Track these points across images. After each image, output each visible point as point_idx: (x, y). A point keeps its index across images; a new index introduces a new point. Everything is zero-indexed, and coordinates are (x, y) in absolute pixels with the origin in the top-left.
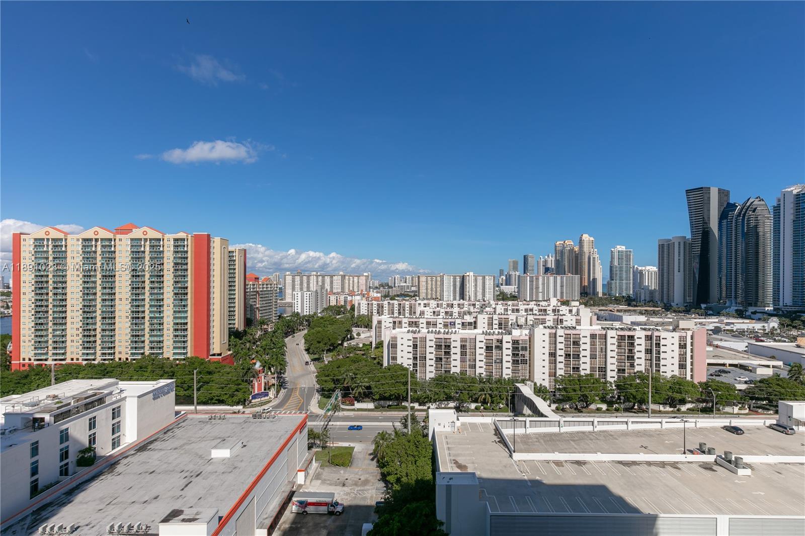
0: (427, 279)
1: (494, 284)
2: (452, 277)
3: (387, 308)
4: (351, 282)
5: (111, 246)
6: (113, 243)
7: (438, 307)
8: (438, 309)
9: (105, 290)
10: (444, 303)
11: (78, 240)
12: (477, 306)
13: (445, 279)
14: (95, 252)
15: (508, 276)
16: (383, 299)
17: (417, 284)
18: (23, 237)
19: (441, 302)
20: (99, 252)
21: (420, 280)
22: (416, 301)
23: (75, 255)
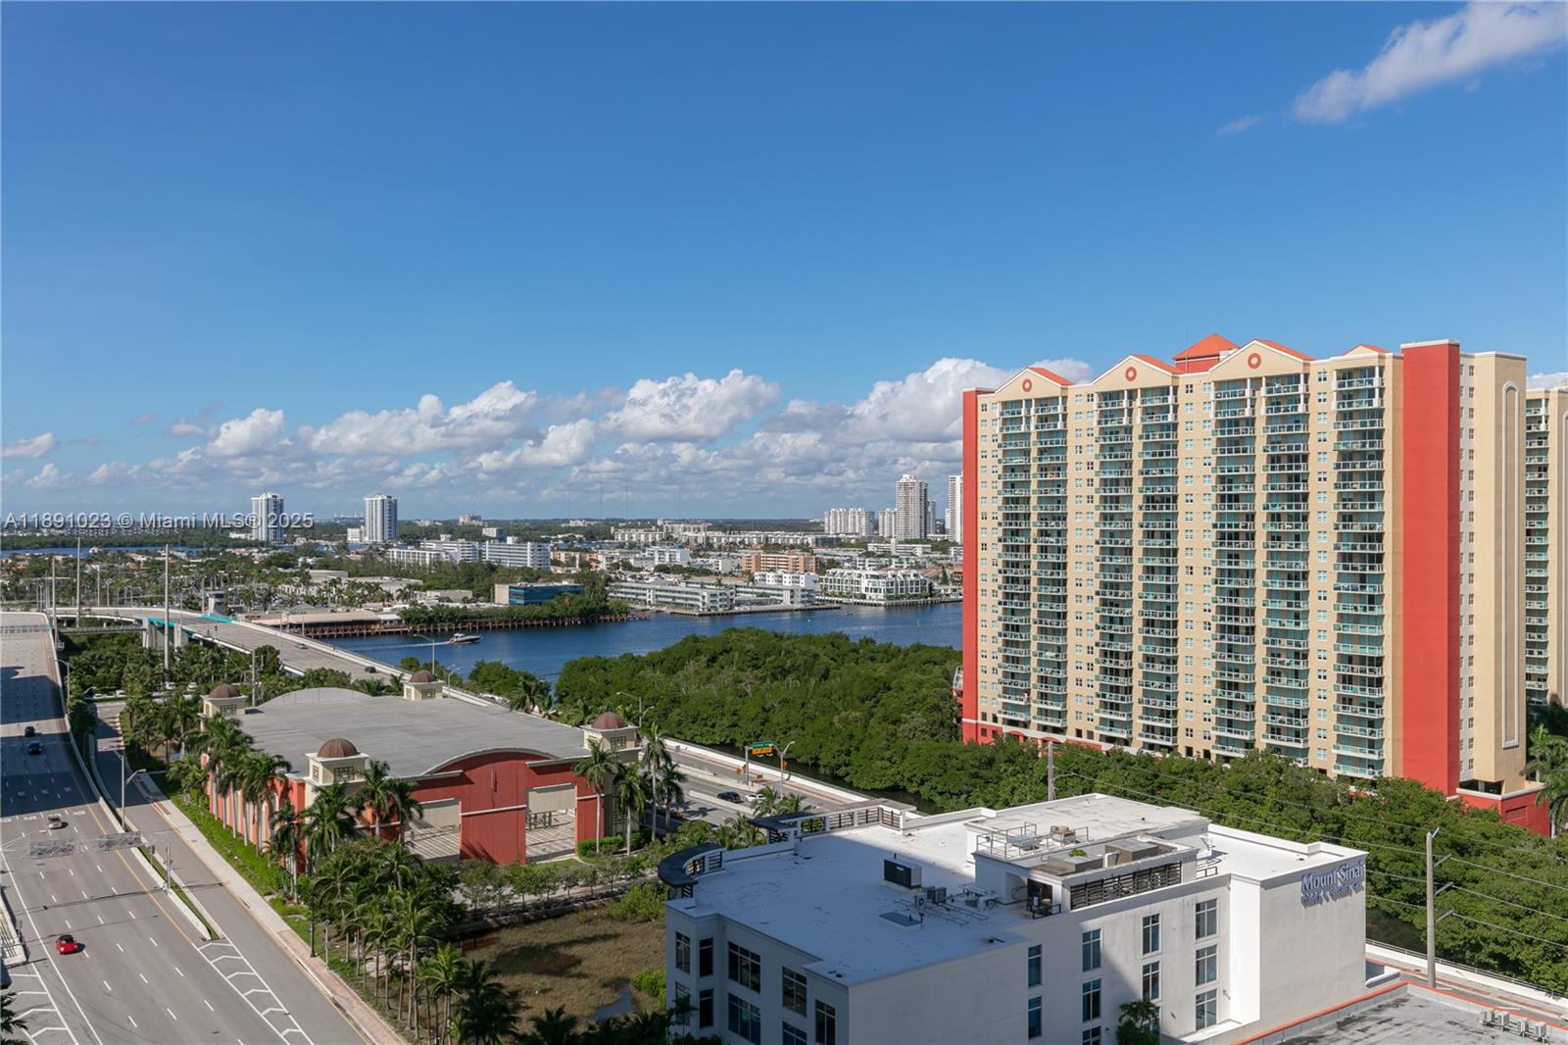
5: (1167, 409)
6: (1171, 399)
9: (1151, 541)
11: (1090, 397)
14: (1129, 430)
18: (982, 399)
20: (1137, 431)
23: (1084, 441)
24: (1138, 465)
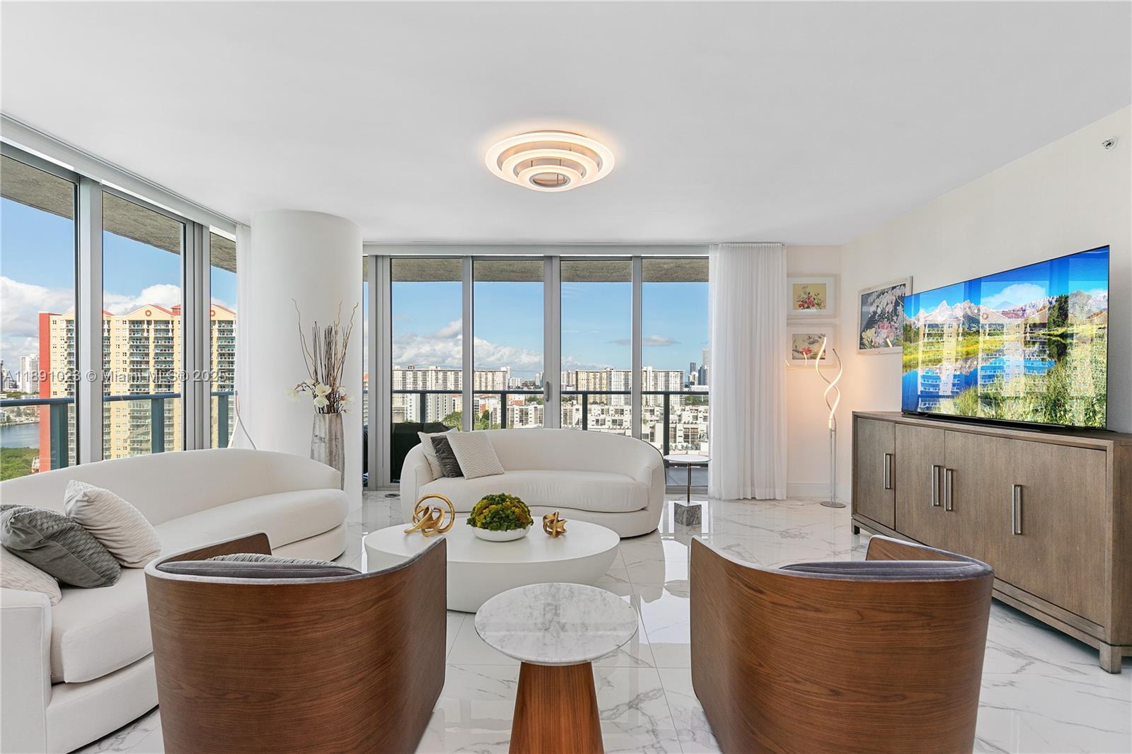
0: (588, 376)
1: (681, 383)
2: (623, 373)
3: (533, 416)
4: (483, 380)
5: (168, 331)
6: (170, 326)
7: (603, 414)
8: (602, 417)
9: (160, 389)
10: (611, 408)
11: (124, 322)
12: (656, 413)
13: (613, 375)
14: (147, 339)
15: (702, 373)
16: (527, 403)
17: (574, 383)
18: (52, 318)
19: (606, 407)
20: (151, 340)
21: (579, 377)
22: (572, 405)
23: (121, 342)
24: (152, 355)
